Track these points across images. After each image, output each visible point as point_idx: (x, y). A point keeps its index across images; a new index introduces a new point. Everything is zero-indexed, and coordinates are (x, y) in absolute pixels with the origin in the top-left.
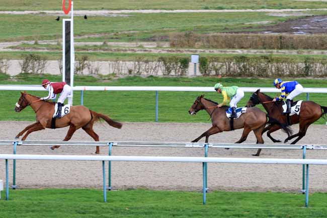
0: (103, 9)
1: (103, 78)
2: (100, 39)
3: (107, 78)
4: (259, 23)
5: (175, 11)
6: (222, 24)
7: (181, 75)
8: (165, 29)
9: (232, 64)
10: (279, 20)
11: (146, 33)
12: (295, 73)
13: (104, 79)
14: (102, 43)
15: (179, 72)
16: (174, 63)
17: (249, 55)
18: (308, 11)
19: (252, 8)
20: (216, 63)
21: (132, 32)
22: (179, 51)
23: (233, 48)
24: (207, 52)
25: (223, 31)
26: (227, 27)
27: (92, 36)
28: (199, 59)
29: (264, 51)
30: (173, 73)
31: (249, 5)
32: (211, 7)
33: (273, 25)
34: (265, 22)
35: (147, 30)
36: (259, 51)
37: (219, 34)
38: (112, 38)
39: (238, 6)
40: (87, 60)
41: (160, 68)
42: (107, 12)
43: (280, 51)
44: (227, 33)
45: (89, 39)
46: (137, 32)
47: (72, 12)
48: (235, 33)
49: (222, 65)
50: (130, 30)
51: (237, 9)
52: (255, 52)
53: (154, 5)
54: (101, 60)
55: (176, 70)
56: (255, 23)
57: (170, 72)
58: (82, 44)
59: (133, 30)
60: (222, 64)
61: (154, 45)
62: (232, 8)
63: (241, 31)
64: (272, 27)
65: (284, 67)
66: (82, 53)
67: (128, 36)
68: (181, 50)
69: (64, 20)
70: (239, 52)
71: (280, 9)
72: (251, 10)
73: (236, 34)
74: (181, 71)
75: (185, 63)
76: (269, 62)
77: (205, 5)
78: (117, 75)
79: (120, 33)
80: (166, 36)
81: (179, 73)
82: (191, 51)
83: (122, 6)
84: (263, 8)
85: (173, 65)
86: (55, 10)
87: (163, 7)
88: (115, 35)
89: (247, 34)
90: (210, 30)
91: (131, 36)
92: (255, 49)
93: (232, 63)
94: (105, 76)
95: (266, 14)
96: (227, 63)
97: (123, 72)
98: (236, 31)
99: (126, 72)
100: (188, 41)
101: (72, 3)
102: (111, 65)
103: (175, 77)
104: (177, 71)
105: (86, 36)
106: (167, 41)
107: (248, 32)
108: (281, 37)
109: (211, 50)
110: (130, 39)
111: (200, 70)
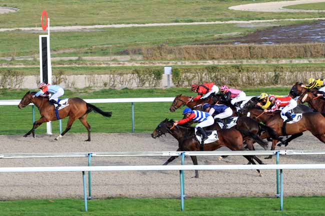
0: (76, 24)
1: (80, 91)
2: (75, 54)
3: (82, 91)
4: (228, 34)
5: (147, 25)
6: (193, 36)
7: (155, 86)
8: (137, 42)
9: (204, 75)
10: (248, 31)
11: (119, 47)
12: (265, 82)
13: (81, 93)
14: (77, 58)
15: (153, 83)
16: (148, 75)
17: (220, 65)
18: (275, 21)
19: (221, 20)
20: (188, 74)
21: (106, 46)
22: (152, 63)
23: (204, 59)
24: (179, 63)
25: (194, 43)
26: (198, 39)
27: (67, 51)
28: (172, 71)
29: (234, 61)
30: (147, 85)
31: (218, 17)
32: (181, 21)
33: (242, 36)
34: (234, 34)
35: (120, 44)
36: (230, 61)
37: (190, 46)
38: (87, 53)
39: (208, 18)
40: (63, 74)
41: (134, 81)
42: (80, 27)
43: (250, 61)
44: (198, 44)
45: (64, 54)
46: (111, 46)
47: (49, 28)
48: (206, 44)
49: (195, 76)
50: (104, 45)
51: (207, 22)
52: (226, 63)
53: (126, 20)
54: (77, 75)
55: (149, 82)
56: (225, 34)
57: (144, 84)
58: (58, 59)
59: (107, 44)
60: (194, 74)
61: (128, 57)
62: (202, 21)
63: (211, 42)
64: (241, 38)
65: (255, 76)
66: (59, 68)
67: (102, 50)
68: (154, 62)
69: (41, 36)
70: (210, 63)
71: (248, 20)
72: (221, 22)
73: (207, 46)
74: (154, 83)
75: (158, 74)
76: (240, 71)
77: (175, 18)
78: (92, 88)
79: (94, 47)
80: (139, 50)
81: (153, 85)
82: (164, 63)
83: (95, 22)
84: (231, 19)
85: (147, 77)
86: (30, 26)
87: (135, 21)
88: (89, 49)
89: (217, 46)
90: (181, 43)
91: (106, 50)
92: (225, 59)
93: (204, 73)
94: (81, 90)
95: (235, 26)
96: (199, 74)
97: (99, 85)
98: (206, 42)
99: (102, 84)
100: (161, 53)
101: (49, 19)
102: (87, 79)
103: (148, 88)
104: (151, 82)
105: (61, 51)
106: (140, 54)
107: (219, 44)
108: (250, 48)
109: (183, 62)
110: (104, 53)
111: (173, 81)
